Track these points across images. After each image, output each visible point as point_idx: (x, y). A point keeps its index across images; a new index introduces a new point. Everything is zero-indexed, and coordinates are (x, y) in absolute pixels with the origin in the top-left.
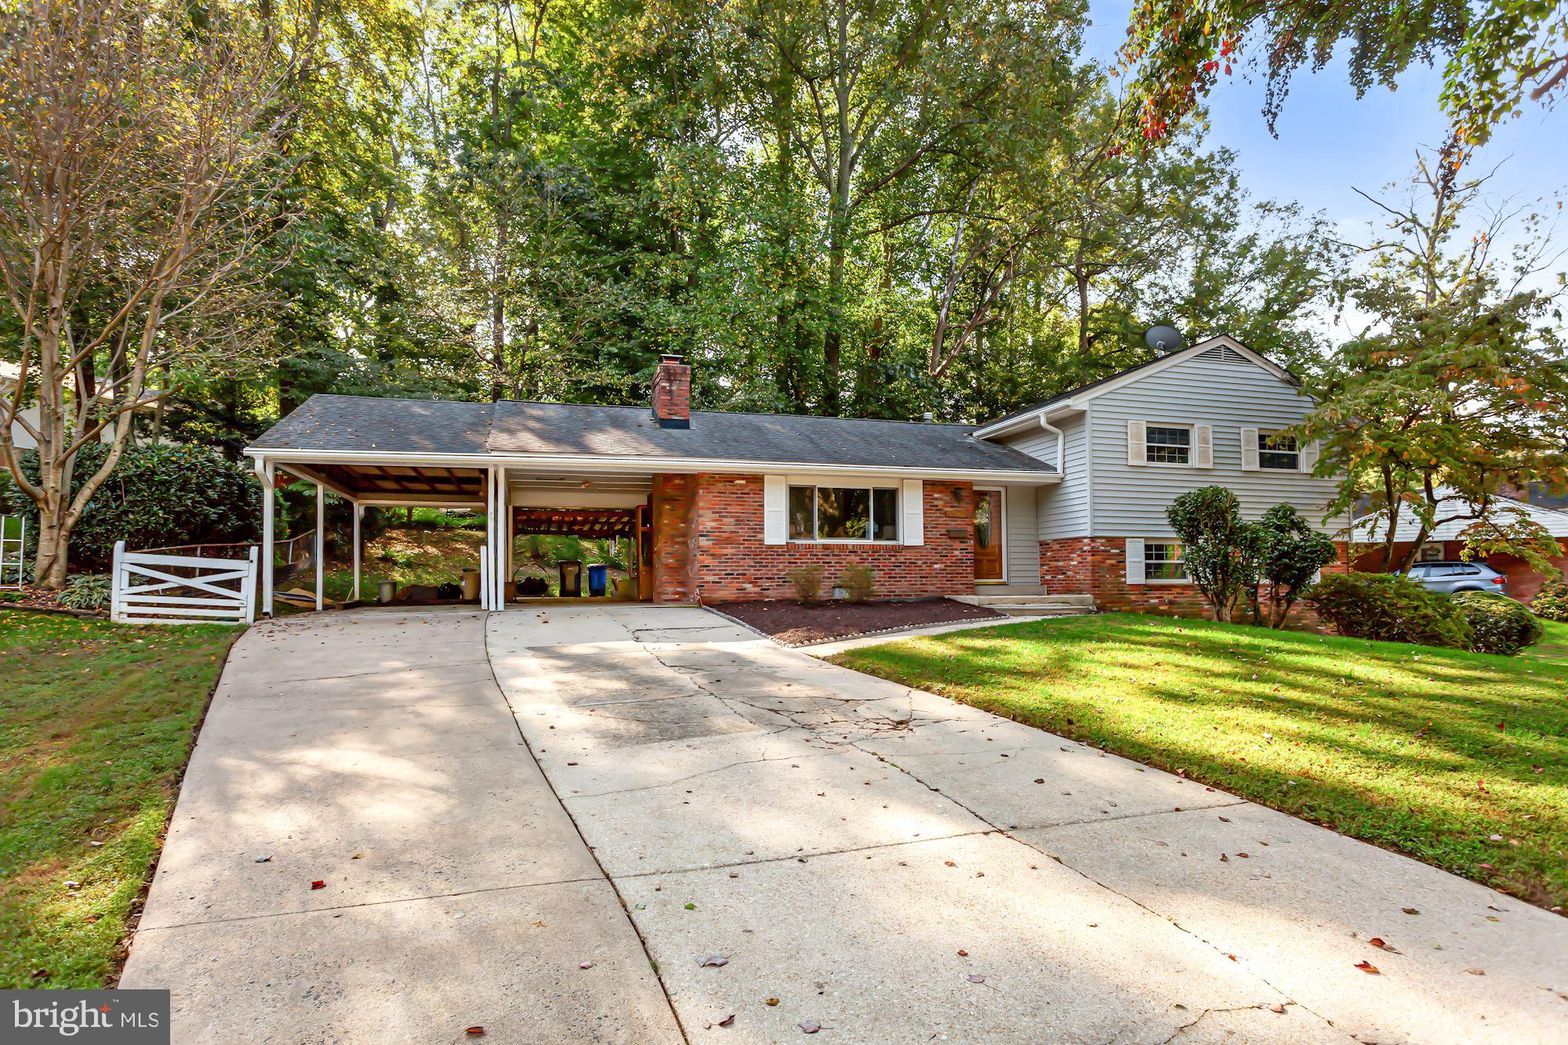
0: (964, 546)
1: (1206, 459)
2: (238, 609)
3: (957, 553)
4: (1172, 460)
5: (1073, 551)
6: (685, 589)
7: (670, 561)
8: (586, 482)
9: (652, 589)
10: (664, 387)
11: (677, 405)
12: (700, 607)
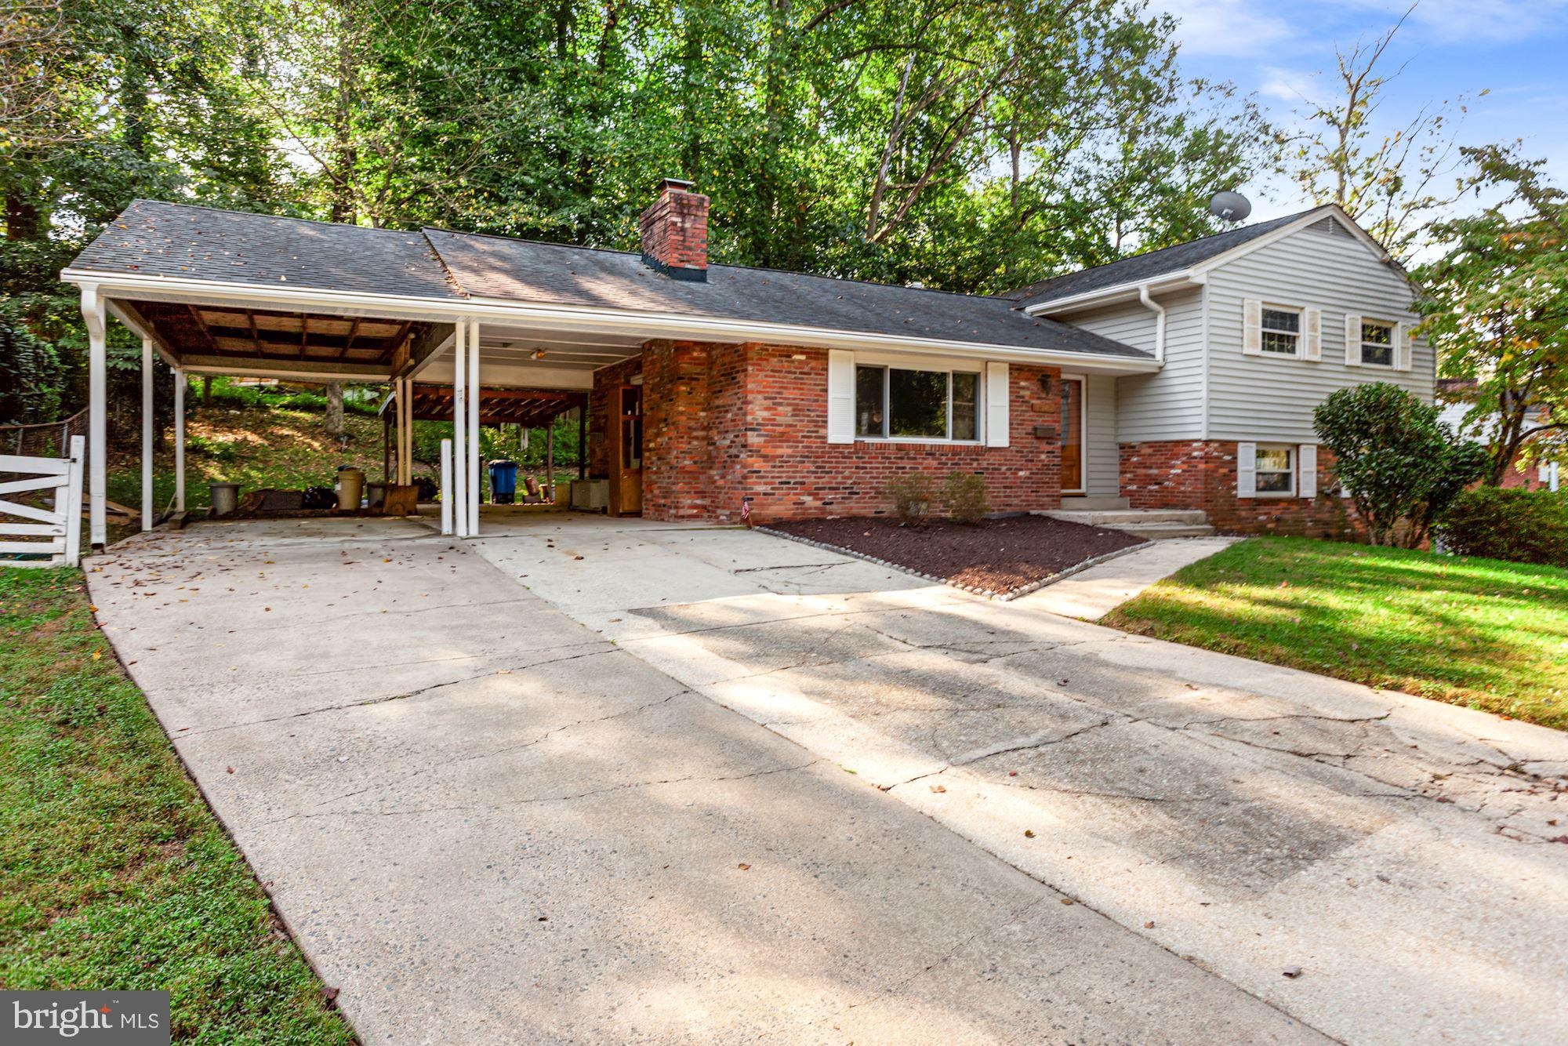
0: (1050, 448)
1: (1314, 350)
2: (51, 539)
3: (1043, 457)
4: (1281, 349)
5: (1176, 456)
6: (706, 502)
7: (687, 462)
8: (539, 351)
9: (640, 499)
10: (674, 224)
11: (690, 249)
12: (749, 528)
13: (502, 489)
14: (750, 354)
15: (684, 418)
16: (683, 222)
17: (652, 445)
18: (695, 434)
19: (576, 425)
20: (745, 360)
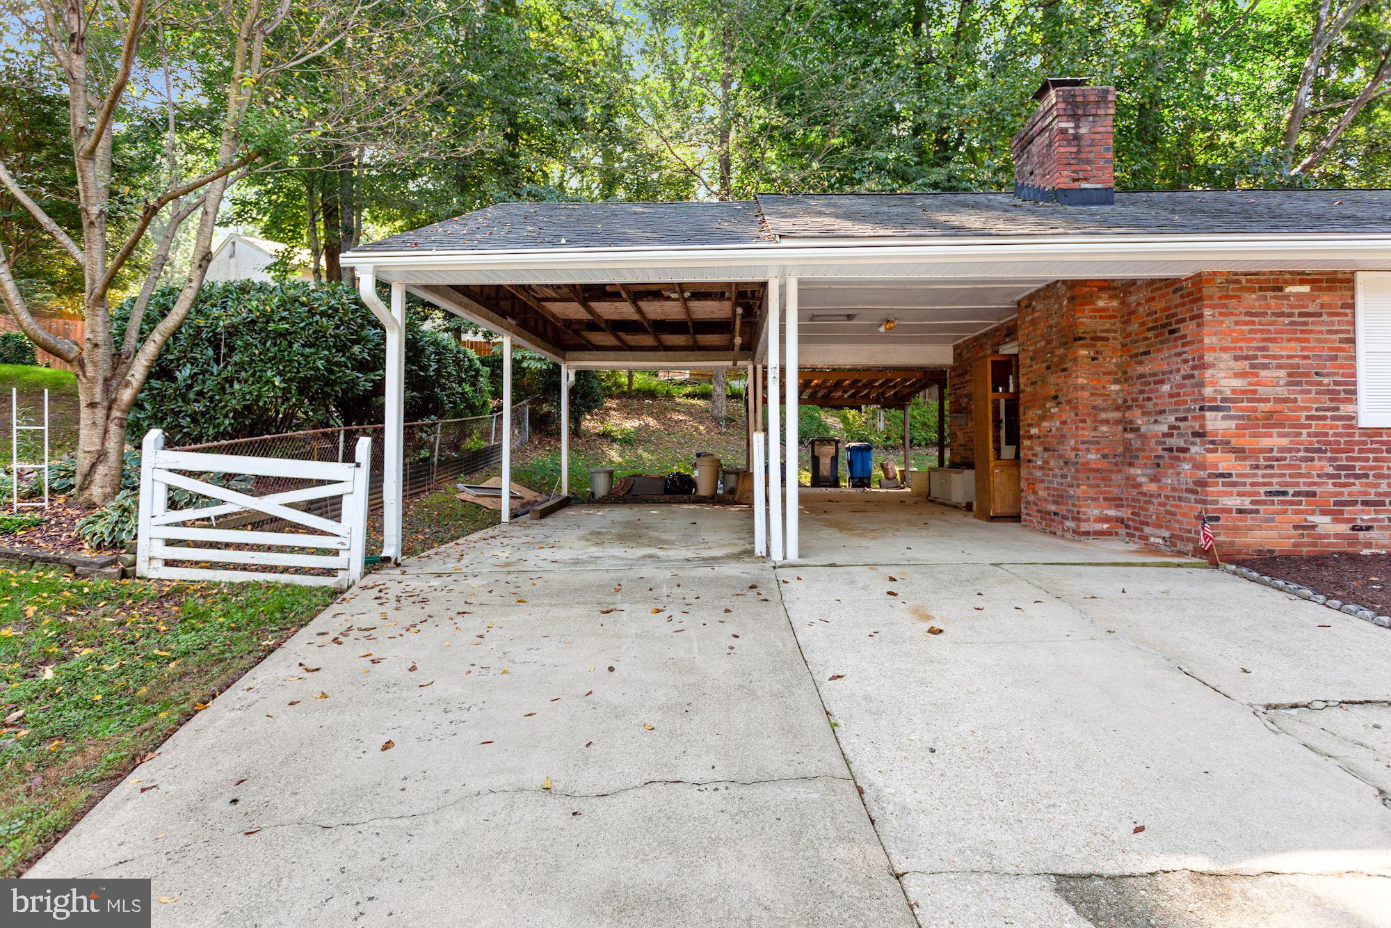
2: (336, 553)
6: (1124, 513)
7: (1092, 456)
8: (888, 321)
9: (1017, 500)
10: (1063, 131)
11: (1088, 162)
12: (1215, 565)
13: (859, 473)
14: (1206, 291)
15: (1086, 394)
16: (1077, 127)
17: (1034, 431)
18: (1103, 416)
19: (935, 405)
20: (1200, 299)
